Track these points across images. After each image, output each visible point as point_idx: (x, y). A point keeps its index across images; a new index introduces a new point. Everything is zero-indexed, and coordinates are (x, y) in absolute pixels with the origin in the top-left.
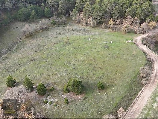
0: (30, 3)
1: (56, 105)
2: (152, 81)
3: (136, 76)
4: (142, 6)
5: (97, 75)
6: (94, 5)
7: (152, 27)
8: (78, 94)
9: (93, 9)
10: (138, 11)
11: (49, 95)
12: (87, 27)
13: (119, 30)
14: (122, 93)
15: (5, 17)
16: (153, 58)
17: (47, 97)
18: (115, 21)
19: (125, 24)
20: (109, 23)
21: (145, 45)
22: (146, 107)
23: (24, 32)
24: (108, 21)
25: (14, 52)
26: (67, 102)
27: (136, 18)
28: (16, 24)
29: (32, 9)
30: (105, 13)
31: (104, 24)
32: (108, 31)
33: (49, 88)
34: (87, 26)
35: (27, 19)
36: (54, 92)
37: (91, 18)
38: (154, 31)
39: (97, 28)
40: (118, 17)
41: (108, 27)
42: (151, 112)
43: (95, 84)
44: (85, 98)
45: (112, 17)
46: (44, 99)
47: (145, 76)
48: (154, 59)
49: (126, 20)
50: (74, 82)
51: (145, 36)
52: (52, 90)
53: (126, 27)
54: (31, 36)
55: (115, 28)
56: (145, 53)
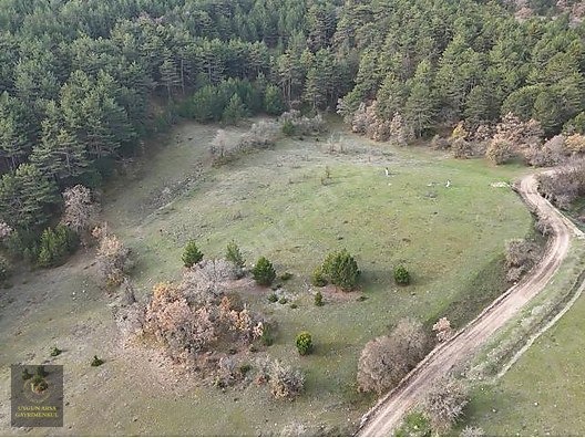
0: (224, 72)
1: (294, 307)
2: (536, 277)
3: (495, 261)
4: (555, 87)
5: (397, 256)
6: (409, 82)
7: (577, 148)
8: (346, 291)
9: (408, 93)
10: (540, 102)
11: (279, 287)
12: (385, 144)
13: (482, 155)
14: (452, 294)
15: (159, 111)
16: (554, 225)
17: (275, 290)
18: (471, 130)
19: (498, 139)
20: (454, 136)
21: (544, 196)
22: (506, 324)
23: (213, 151)
24: (451, 129)
25: (189, 197)
26: (319, 302)
27: (533, 122)
28: (187, 128)
29: (231, 90)
30: (444, 104)
31: (437, 136)
32: (447, 156)
33: (279, 274)
34: (385, 140)
35: (216, 116)
36: (290, 282)
37: (398, 117)
38: (580, 160)
39: (416, 149)
40: (481, 117)
41: (449, 146)
42: (513, 332)
43: (390, 272)
44: (363, 299)
45: (463, 118)
46: (269, 293)
47: (516, 261)
48: (557, 230)
49: (504, 126)
50: (339, 260)
51: (550, 172)
52: (287, 278)
53: (497, 146)
54: (229, 160)
55: (469, 148)
56: (535, 215)
